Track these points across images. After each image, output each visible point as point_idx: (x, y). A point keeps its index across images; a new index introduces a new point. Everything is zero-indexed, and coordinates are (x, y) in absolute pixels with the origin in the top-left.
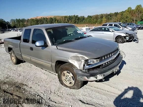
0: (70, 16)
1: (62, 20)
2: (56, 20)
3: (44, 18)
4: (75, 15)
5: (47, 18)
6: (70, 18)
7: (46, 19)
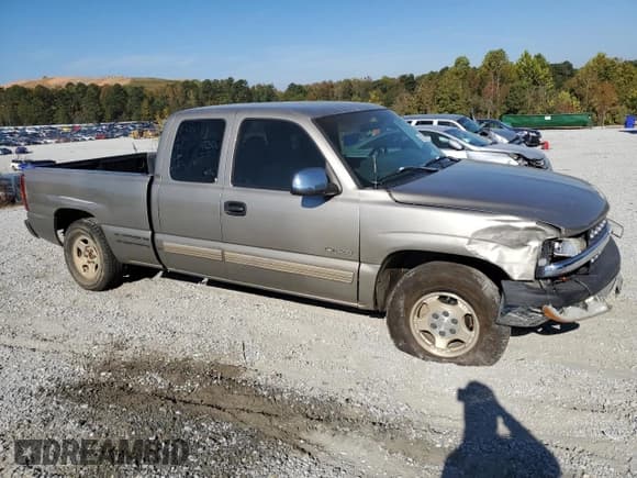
0: (207, 82)
1: (171, 99)
2: (142, 99)
3: (80, 85)
4: (231, 80)
5: (100, 85)
6: (207, 92)
7: (91, 89)
